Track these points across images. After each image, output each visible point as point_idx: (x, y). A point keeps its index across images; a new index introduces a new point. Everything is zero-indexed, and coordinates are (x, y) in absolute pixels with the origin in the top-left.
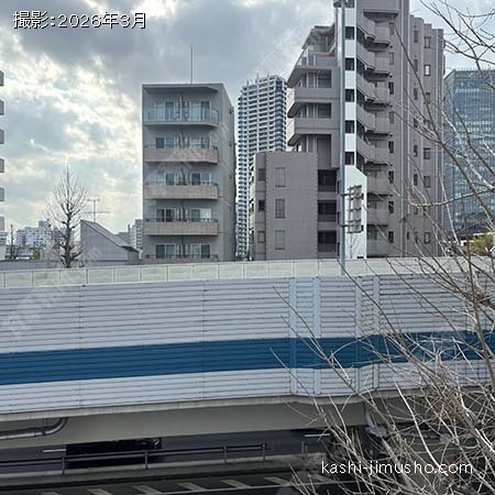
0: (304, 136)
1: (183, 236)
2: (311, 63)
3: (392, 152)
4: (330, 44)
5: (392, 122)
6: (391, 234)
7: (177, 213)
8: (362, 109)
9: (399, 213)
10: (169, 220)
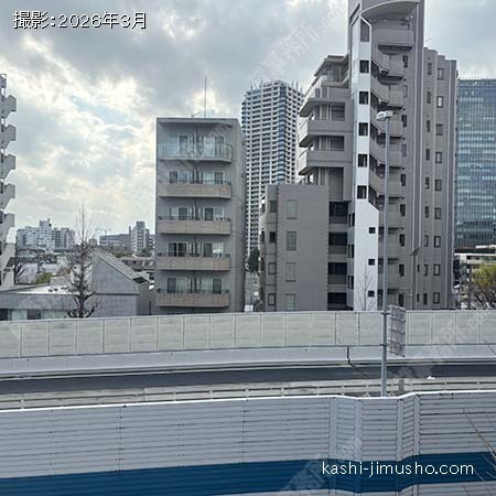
0: (317, 168)
1: (194, 271)
2: (325, 96)
3: (404, 185)
4: (344, 74)
5: (404, 155)
6: (402, 266)
7: (189, 247)
8: (375, 142)
9: (410, 246)
10: (181, 255)
